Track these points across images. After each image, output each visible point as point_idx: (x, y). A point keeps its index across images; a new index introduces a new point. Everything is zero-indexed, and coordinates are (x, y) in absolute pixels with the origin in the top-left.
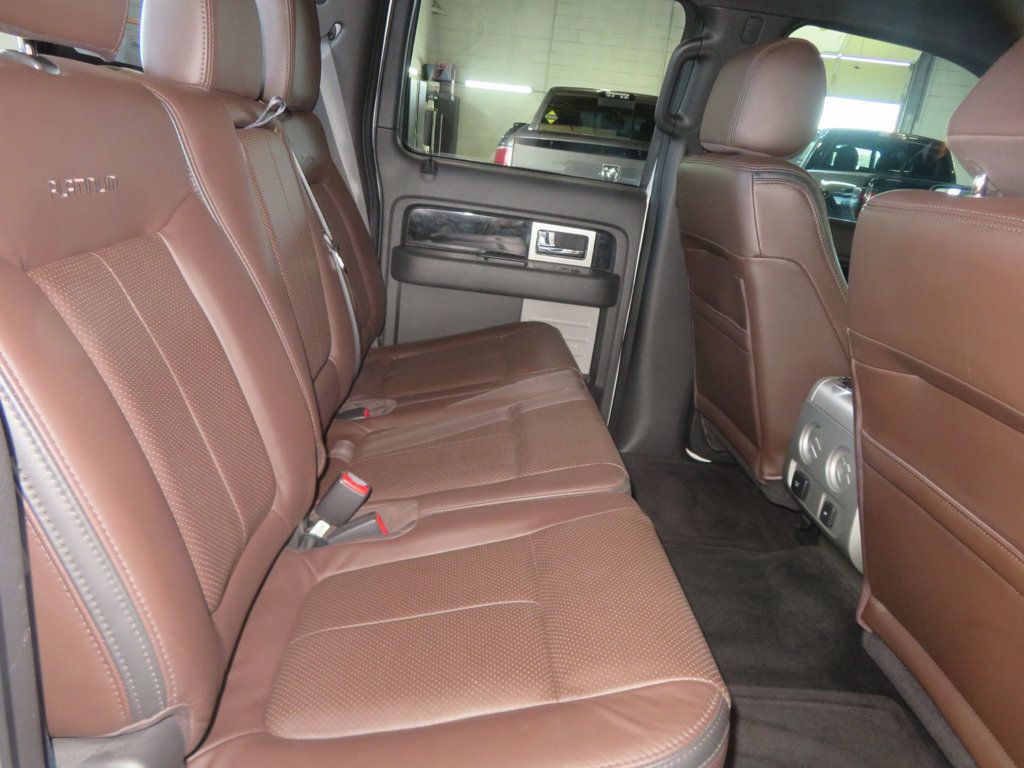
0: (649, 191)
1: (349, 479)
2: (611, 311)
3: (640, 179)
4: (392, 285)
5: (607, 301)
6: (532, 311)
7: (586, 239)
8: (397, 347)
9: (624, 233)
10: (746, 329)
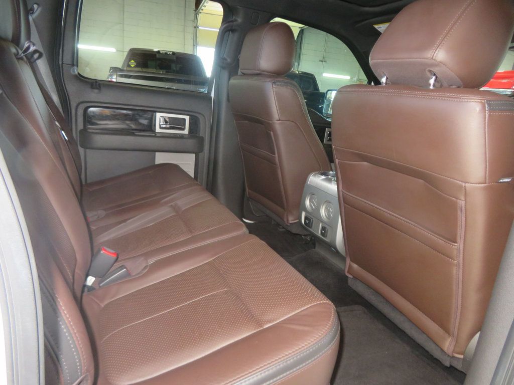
0: (212, 95)
1: (105, 250)
2: (200, 154)
3: (207, 90)
4: (81, 151)
6: (161, 158)
7: (184, 120)
9: (203, 116)
10: (275, 155)
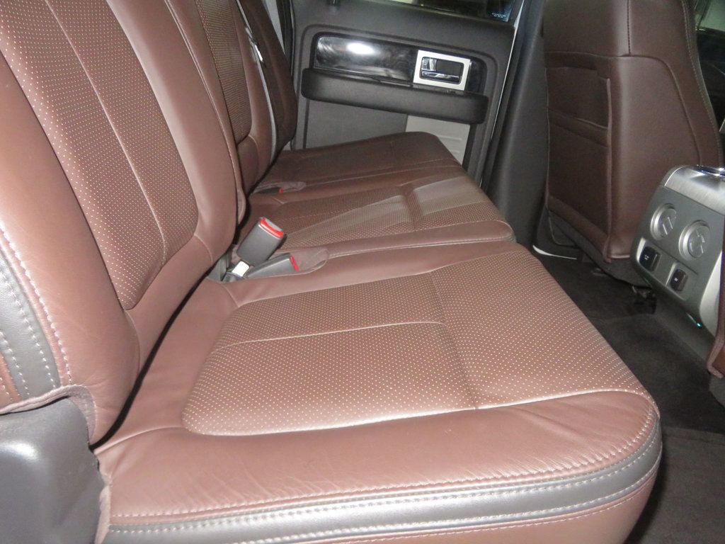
0: (516, 26)
1: (266, 224)
2: (479, 128)
3: (509, 15)
4: (302, 101)
5: (475, 119)
6: (415, 124)
7: (462, 65)
8: (305, 150)
9: (495, 61)
10: (607, 125)
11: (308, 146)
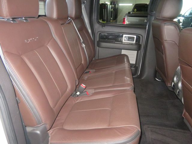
0: (147, 27)
1: (82, 85)
5: (138, 49)
7: (134, 37)
8: (98, 59)
9: (142, 36)
10: (163, 55)
11: (99, 58)
